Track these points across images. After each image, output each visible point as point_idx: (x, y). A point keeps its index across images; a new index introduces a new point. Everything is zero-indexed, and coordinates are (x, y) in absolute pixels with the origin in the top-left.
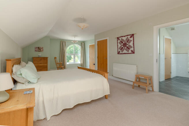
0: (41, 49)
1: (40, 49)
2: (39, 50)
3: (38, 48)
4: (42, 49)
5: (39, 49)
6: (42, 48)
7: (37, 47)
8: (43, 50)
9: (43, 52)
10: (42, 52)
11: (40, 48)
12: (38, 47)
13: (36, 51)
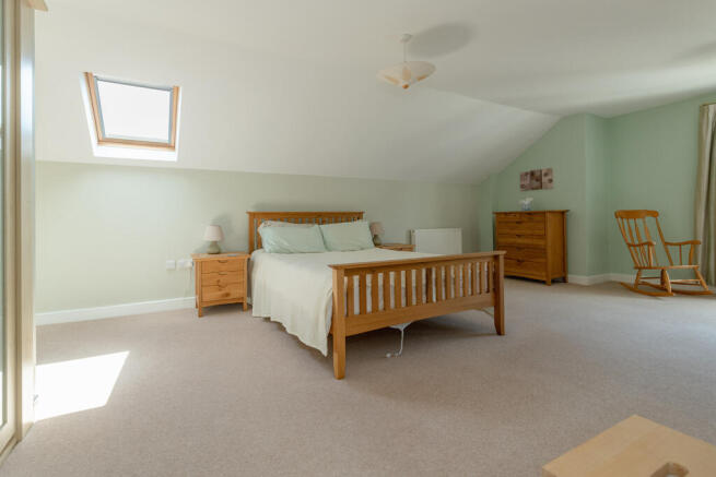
0: (545, 179)
1: (539, 179)
2: (534, 181)
3: (532, 174)
4: (549, 177)
5: (536, 180)
6: (546, 175)
7: (526, 174)
8: (551, 181)
9: (552, 188)
10: (546, 188)
11: (537, 174)
12: (529, 170)
13: (522, 186)
